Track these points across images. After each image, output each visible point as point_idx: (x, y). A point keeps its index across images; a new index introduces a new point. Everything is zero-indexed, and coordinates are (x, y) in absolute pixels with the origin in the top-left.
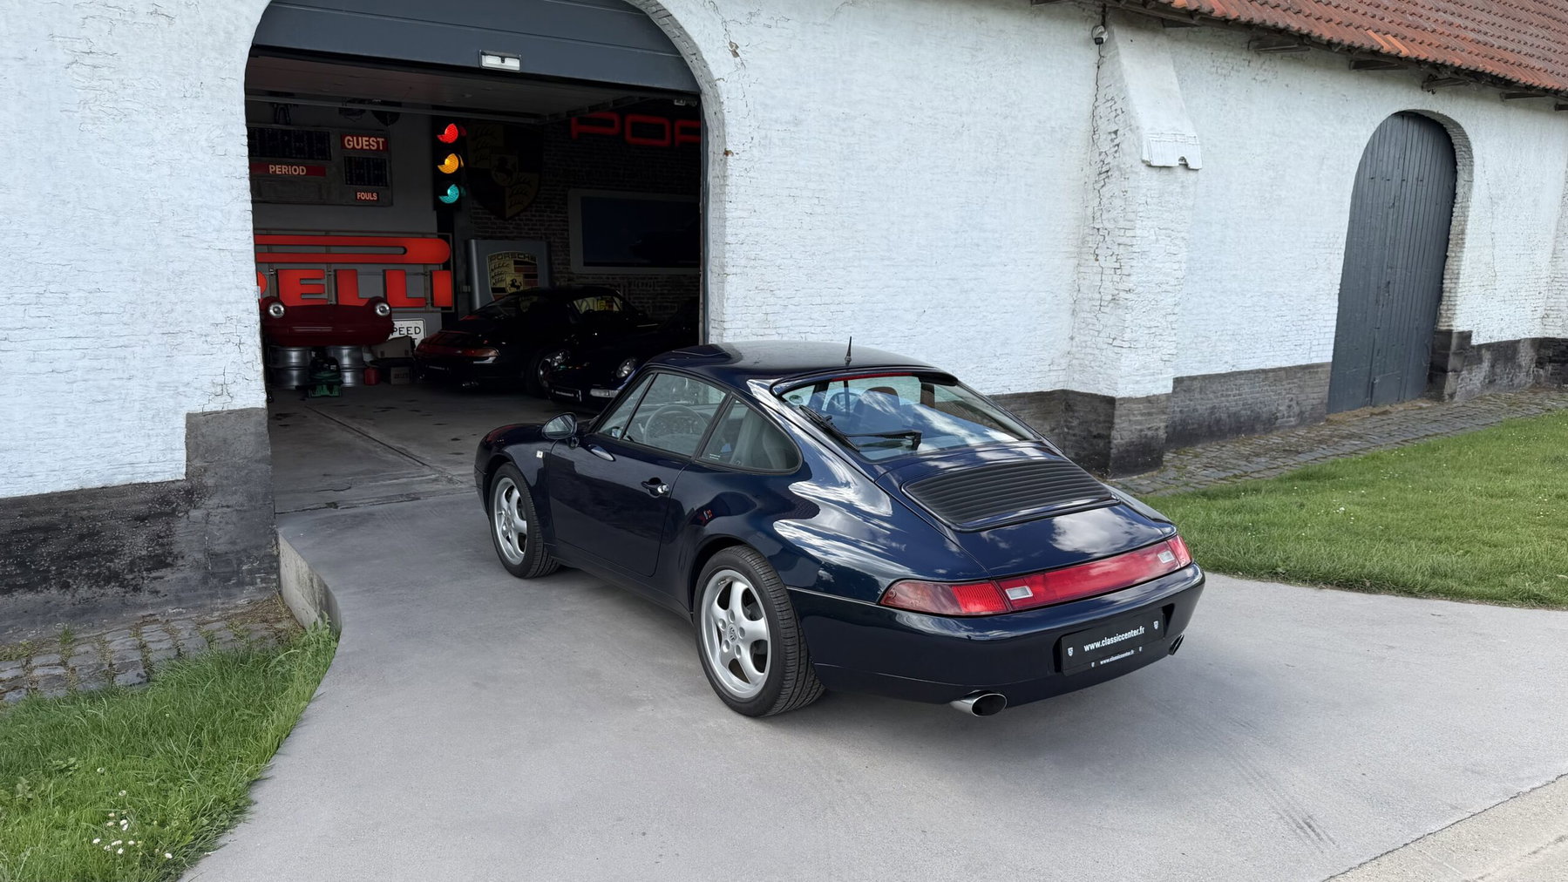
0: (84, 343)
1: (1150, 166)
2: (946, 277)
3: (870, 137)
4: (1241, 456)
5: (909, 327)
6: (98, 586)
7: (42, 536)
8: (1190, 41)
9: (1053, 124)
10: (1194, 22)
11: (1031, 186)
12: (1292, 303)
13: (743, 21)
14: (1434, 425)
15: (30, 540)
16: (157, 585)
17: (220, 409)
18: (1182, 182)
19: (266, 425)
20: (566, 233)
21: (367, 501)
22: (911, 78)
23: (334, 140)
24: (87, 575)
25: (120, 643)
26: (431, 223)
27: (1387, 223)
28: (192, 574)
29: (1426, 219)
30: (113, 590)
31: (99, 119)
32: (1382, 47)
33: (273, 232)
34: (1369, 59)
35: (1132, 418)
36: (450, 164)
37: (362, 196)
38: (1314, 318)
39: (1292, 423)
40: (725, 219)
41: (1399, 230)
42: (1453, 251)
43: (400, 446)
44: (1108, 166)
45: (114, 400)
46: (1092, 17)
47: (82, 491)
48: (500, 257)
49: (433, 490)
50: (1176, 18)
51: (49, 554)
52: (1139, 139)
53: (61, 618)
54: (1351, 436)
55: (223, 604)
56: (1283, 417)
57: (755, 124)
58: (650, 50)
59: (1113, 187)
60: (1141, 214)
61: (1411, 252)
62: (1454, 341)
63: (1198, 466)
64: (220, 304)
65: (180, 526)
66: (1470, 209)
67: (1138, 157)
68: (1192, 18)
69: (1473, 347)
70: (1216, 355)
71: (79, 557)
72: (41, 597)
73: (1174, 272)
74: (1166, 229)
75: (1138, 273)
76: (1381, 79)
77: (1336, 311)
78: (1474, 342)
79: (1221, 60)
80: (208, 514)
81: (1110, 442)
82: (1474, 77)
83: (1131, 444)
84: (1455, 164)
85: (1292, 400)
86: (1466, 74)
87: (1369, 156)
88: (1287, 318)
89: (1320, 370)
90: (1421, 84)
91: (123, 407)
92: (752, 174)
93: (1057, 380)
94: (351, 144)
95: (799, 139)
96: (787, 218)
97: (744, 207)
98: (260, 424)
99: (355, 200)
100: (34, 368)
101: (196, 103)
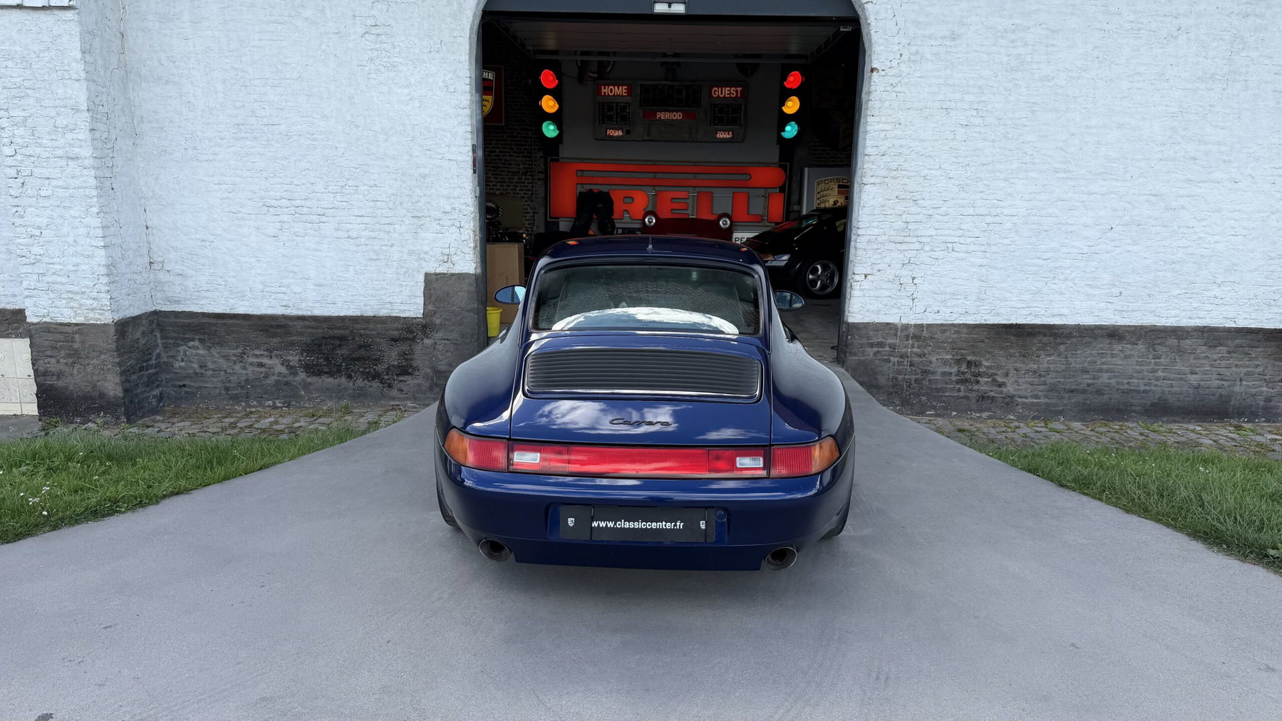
0: (366, 220)
2: (1146, 192)
6: (368, 380)
7: (338, 343)
15: (333, 344)
16: (401, 385)
17: (445, 272)
19: (475, 285)
23: (703, 91)
24: (362, 372)
26: (774, 155)
28: (423, 382)
30: (376, 384)
31: (379, 70)
36: (792, 105)
37: (721, 134)
40: (867, 133)
45: (382, 259)
47: (362, 317)
48: (827, 182)
51: (342, 355)
53: (346, 397)
57: (905, 41)
64: (448, 198)
65: (418, 348)
71: (358, 359)
72: (336, 381)
80: (435, 343)
91: (387, 264)
94: (717, 93)
95: (957, 54)
96: (937, 129)
97: (888, 121)
98: (471, 285)
99: (716, 138)
100: (338, 234)
101: (437, 56)
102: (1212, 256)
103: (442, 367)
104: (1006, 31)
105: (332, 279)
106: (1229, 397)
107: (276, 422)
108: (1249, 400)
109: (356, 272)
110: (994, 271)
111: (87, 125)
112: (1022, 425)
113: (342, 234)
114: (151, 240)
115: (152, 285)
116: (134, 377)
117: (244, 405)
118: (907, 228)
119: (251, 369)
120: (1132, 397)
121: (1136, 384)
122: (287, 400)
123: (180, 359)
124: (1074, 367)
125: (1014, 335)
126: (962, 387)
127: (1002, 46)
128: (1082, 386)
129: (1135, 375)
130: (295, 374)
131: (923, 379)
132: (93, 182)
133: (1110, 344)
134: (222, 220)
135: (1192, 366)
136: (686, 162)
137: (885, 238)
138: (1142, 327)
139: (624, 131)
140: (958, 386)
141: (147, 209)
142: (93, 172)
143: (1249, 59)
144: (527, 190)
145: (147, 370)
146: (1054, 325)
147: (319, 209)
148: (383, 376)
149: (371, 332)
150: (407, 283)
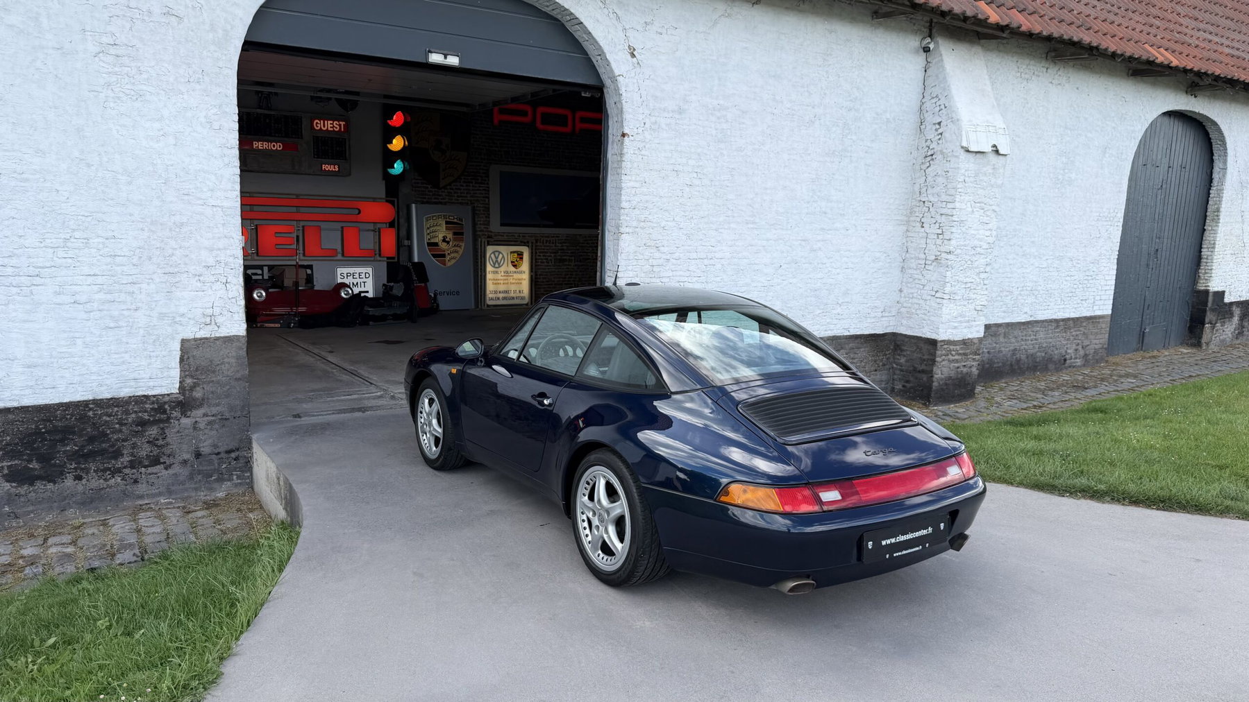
0: (100, 280)
1: (968, 151)
2: (800, 238)
3: (740, 124)
4: (1038, 390)
5: (768, 279)
6: (104, 479)
7: (61, 437)
8: (1000, 51)
9: (888, 116)
10: (1004, 35)
11: (869, 166)
12: (1079, 266)
13: (639, 27)
14: (1196, 368)
15: (52, 440)
16: (152, 478)
17: (208, 336)
18: (994, 165)
19: (245, 349)
20: (487, 200)
21: (325, 413)
22: (774, 76)
23: (305, 123)
24: (96, 470)
25: (120, 527)
26: (380, 190)
27: (1156, 202)
28: (181, 471)
29: (1188, 200)
30: (116, 482)
31: (119, 98)
32: (1157, 58)
33: (255, 195)
34: (1146, 68)
35: (950, 357)
36: (397, 144)
37: (326, 167)
38: (1097, 278)
39: (1079, 364)
40: (621, 189)
41: (1165, 208)
42: (1209, 226)
43: (352, 368)
44: (932, 151)
45: (122, 327)
46: (921, 30)
47: (94, 401)
48: (435, 218)
49: (378, 405)
50: (990, 31)
51: (65, 452)
52: (960, 129)
53: (74, 505)
54: (1127, 375)
55: (206, 496)
56: (1071, 359)
57: (647, 112)
58: (564, 51)
59: (937, 167)
60: (960, 190)
61: (1176, 226)
62: (1210, 298)
63: (1004, 398)
64: (211, 250)
65: (173, 431)
66: (1225, 192)
67: (958, 144)
68: (1003, 32)
69: (1226, 304)
70: (1018, 307)
71: (90, 455)
72: (58, 487)
73: (986, 238)
74: (979, 203)
75: (956, 238)
76: (1154, 84)
77: (1115, 272)
78: (1227, 300)
79: (1024, 67)
80: (196, 422)
81: (932, 377)
82: (1230, 84)
83: (950, 378)
84: (1212, 154)
85: (1078, 345)
86: (1224, 82)
87: (1142, 146)
88: (1075, 278)
89: (1101, 320)
90: (1185, 89)
91: (130, 333)
92: (643, 152)
93: (888, 325)
94: (319, 125)
95: (683, 125)
96: (671, 188)
97: (637, 179)
98: (240, 348)
99: (320, 171)
100: (60, 299)
101: (198, 87)
103: (206, 449)
105: (51, 357)
109: (86, 345)
113: (66, 299)
127: (711, 121)
147: (31, 268)
148: (127, 471)
149: (108, 419)
150: (158, 353)
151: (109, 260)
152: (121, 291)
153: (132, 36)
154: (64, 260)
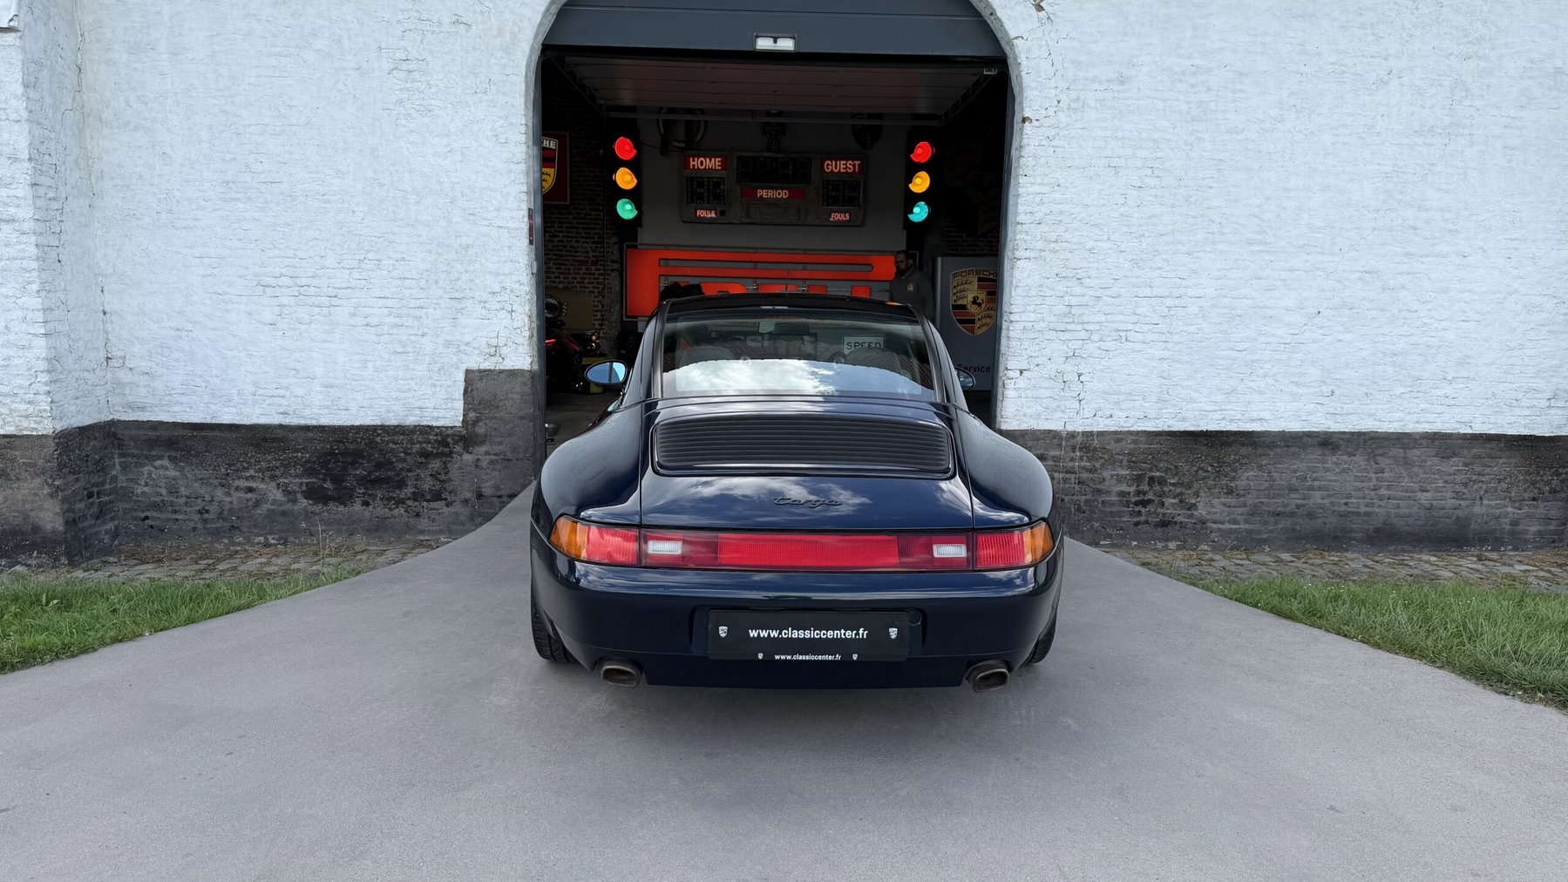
0: (390, 303)
2: (1358, 269)
7: (351, 460)
15: (344, 462)
16: (433, 514)
17: (493, 368)
19: (530, 386)
22: (1301, 16)
23: (814, 165)
24: (382, 497)
28: (461, 510)
31: (409, 115)
36: (921, 182)
37: (836, 216)
40: (1018, 196)
45: (410, 352)
47: (382, 427)
48: (964, 274)
53: (361, 530)
57: (1063, 85)
64: (497, 275)
65: (454, 468)
71: (377, 481)
72: (348, 510)
80: (478, 459)
91: (417, 359)
94: (830, 167)
95: (1126, 100)
96: (1104, 192)
97: (1045, 181)
98: (525, 384)
99: (829, 221)
100: (354, 321)
101: (485, 98)
102: (1440, 346)
103: (487, 491)
104: (1184, 73)
105: (345, 378)
106: (1468, 519)
107: (268, 563)
108: (1492, 523)
109: (376, 370)
110: (1177, 366)
111: (28, 178)
112: (1217, 557)
113: (360, 321)
114: (110, 329)
115: (109, 387)
116: (81, 505)
117: (226, 541)
118: (1070, 312)
119: (236, 495)
120: (1351, 521)
121: (1355, 505)
122: (284, 535)
123: (143, 483)
124: (1279, 484)
125: (1206, 445)
126: (1143, 510)
127: (1179, 92)
128: (1290, 508)
129: (1353, 493)
130: (295, 501)
131: (1094, 501)
132: (33, 251)
133: (1323, 455)
134: (203, 303)
135: (1420, 482)
136: (794, 249)
137: (1044, 325)
138: (1360, 434)
139: (718, 212)
140: (1137, 509)
141: (105, 288)
142: (33, 239)
143: (1473, 109)
144: (597, 283)
145: (98, 497)
146: (1253, 432)
147: (331, 289)
148: (410, 503)
149: (394, 446)
150: (442, 383)
151: (398, 282)
152: (408, 315)
153: (424, 49)
154: (358, 281)
